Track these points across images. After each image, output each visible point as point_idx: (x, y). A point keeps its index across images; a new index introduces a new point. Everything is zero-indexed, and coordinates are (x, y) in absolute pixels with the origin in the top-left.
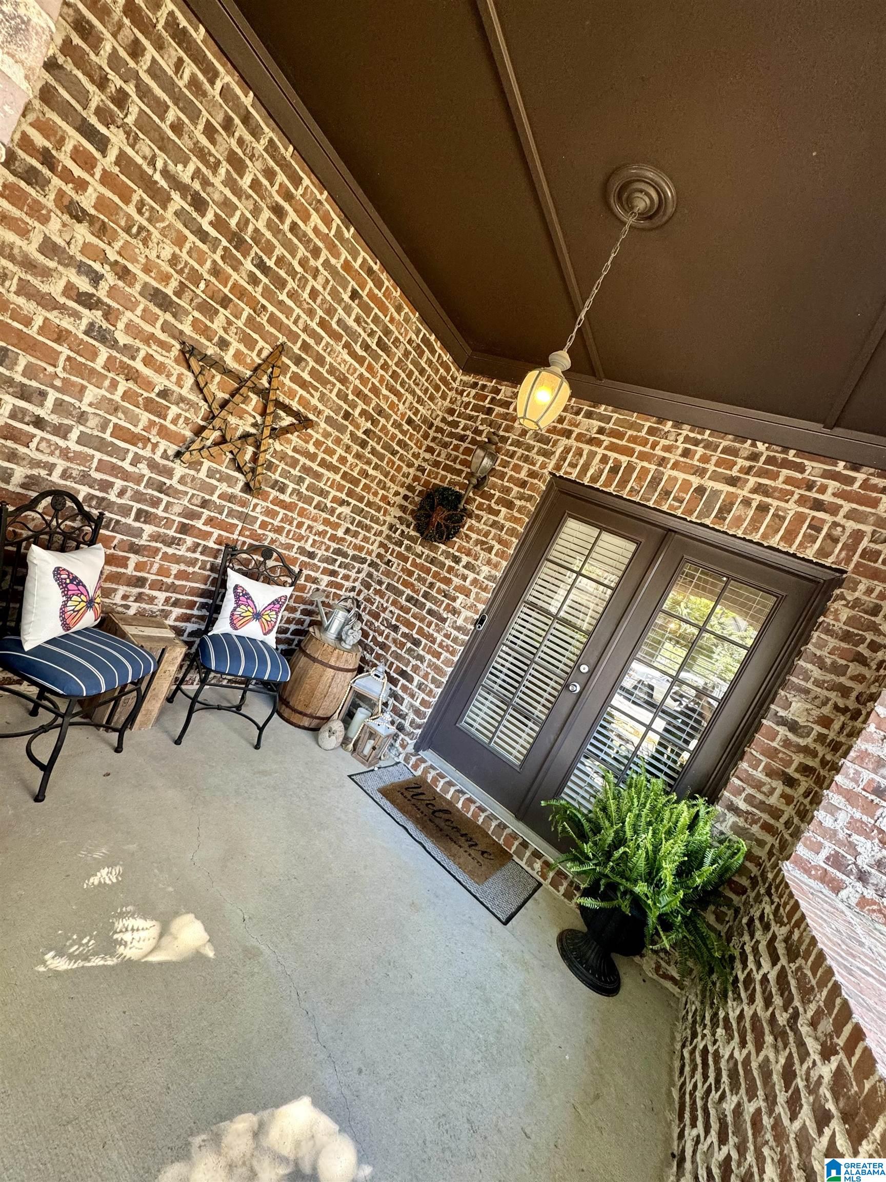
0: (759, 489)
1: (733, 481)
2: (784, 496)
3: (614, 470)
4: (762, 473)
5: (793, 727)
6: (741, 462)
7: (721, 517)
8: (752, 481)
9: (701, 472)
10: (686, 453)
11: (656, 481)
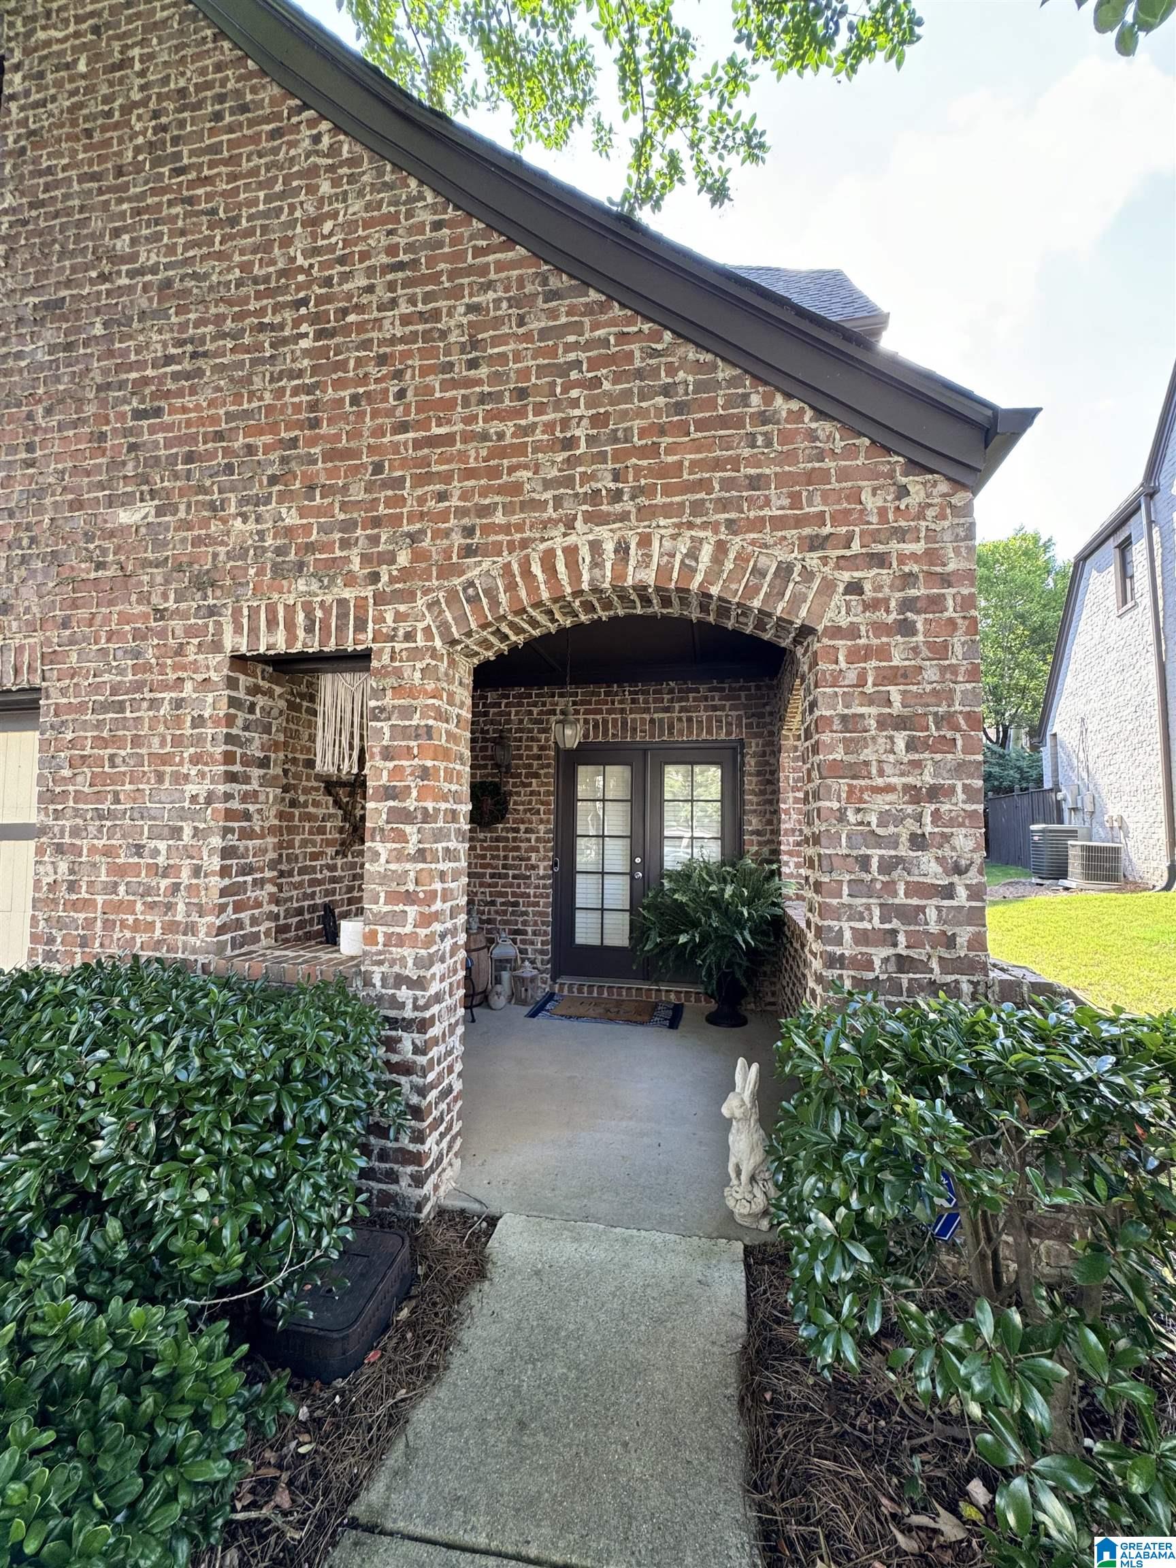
0: (682, 710)
1: (667, 710)
2: (697, 709)
3: (596, 726)
4: (680, 700)
5: (758, 833)
6: (666, 697)
7: (671, 733)
8: (677, 705)
9: (647, 710)
10: (634, 701)
11: (624, 723)
